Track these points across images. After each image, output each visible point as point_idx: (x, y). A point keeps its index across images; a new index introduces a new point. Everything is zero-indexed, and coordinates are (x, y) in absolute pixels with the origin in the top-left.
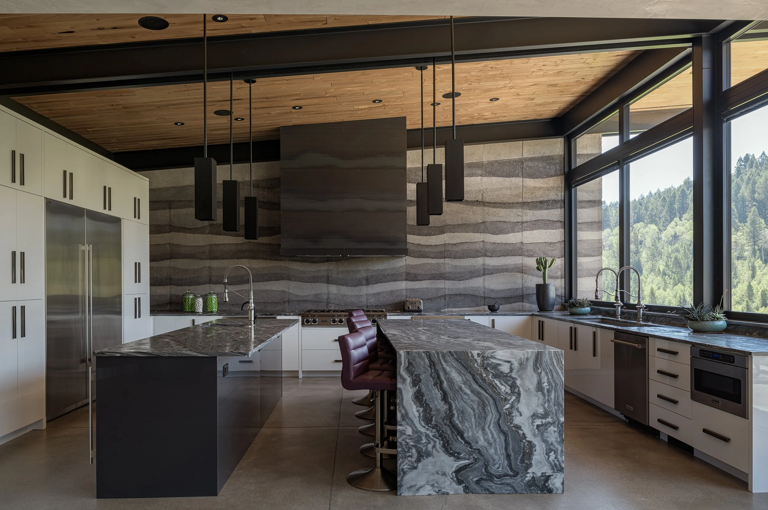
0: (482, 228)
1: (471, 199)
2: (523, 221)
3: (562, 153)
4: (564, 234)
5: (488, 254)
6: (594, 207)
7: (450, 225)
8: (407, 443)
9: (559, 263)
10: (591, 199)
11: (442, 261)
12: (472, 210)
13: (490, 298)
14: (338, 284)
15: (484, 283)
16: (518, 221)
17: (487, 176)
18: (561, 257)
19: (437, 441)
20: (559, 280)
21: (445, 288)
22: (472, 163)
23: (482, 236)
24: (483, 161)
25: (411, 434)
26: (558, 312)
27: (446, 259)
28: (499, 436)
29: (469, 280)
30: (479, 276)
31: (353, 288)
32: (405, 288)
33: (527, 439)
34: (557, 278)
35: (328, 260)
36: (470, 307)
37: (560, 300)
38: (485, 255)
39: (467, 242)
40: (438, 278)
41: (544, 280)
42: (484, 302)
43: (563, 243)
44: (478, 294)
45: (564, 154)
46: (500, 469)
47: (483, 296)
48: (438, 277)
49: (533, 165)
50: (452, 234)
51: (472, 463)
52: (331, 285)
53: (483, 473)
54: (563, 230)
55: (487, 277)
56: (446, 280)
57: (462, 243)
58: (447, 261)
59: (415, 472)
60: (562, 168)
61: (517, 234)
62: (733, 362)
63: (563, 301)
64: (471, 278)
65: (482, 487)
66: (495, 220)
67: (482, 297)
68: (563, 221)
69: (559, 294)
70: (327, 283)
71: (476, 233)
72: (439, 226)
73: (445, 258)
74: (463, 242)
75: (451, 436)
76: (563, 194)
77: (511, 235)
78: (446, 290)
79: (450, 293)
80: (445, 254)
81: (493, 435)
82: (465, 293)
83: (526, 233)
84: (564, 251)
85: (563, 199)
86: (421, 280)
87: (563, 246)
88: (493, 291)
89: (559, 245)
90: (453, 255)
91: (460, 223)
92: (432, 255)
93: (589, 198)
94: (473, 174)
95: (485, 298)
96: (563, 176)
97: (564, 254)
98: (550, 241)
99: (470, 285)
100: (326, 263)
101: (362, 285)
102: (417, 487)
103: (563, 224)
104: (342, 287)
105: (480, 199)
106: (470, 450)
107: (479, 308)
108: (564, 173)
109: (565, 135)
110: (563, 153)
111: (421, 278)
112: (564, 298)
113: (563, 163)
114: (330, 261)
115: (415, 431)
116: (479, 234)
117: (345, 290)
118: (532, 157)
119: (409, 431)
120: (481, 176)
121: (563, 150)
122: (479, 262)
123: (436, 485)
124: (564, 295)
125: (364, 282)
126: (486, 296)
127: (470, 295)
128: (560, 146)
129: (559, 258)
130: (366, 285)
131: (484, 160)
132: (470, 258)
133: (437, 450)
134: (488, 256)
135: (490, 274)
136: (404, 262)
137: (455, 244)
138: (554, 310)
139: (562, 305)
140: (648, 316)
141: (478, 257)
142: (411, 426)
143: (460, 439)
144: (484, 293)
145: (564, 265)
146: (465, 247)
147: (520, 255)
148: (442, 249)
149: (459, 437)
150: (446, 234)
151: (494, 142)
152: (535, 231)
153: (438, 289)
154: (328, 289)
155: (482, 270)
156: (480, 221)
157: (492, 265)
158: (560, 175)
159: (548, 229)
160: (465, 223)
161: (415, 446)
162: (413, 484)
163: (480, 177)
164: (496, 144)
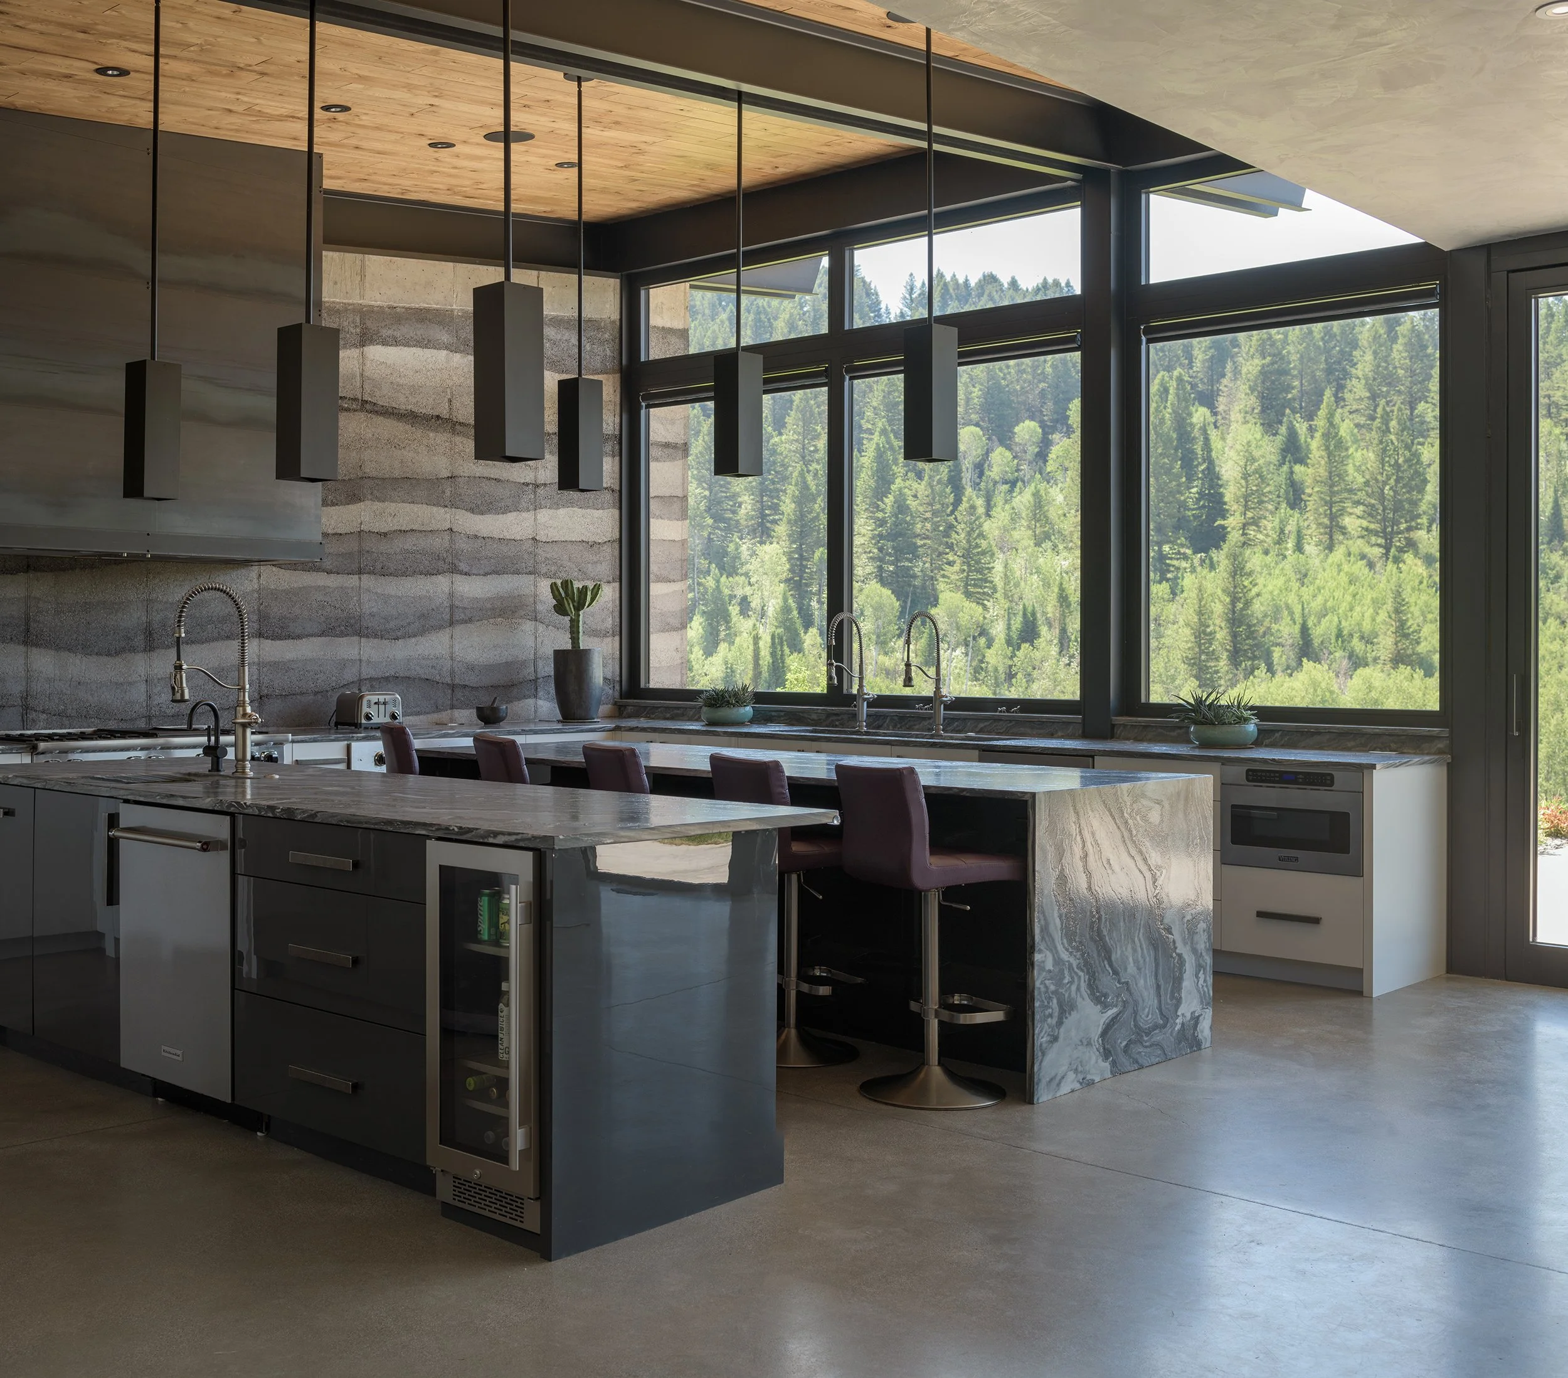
0: (448, 493)
1: (424, 411)
2: (539, 482)
3: (616, 316)
4: (618, 523)
5: (463, 566)
6: (674, 459)
7: (373, 478)
8: (1047, 987)
9: (609, 594)
10: (670, 440)
11: (353, 580)
12: (425, 442)
13: (465, 686)
14: (58, 648)
15: (452, 647)
16: (528, 480)
17: (461, 352)
18: (614, 581)
19: (1081, 974)
20: (609, 639)
21: (360, 660)
22: (428, 310)
23: (448, 516)
24: (452, 311)
25: (1052, 968)
26: (607, 720)
27: (364, 577)
28: (1148, 950)
29: (417, 638)
30: (441, 627)
31: (105, 659)
32: (256, 660)
33: (1177, 951)
34: (605, 636)
35: (28, 566)
36: (418, 714)
37: (611, 692)
38: (454, 570)
39: (412, 530)
40: (342, 632)
41: (575, 639)
42: (452, 699)
43: (617, 545)
44: (438, 678)
45: (621, 320)
46: (1150, 1016)
47: (449, 682)
48: (343, 628)
49: (559, 337)
50: (378, 505)
51: (1120, 1012)
52: (35, 650)
53: (1131, 1029)
54: (616, 512)
55: (458, 630)
56: (364, 636)
57: (400, 531)
58: (367, 581)
59: (1056, 1045)
60: (616, 354)
61: (525, 515)
62: (1332, 784)
63: (617, 694)
64: (423, 632)
65: (1130, 1057)
66: (478, 475)
67: (448, 684)
68: (618, 488)
69: (609, 676)
70: (25, 643)
71: (434, 505)
72: (347, 478)
73: (360, 572)
74: (403, 529)
75: (1097, 962)
76: (617, 420)
77: (511, 516)
78: (364, 664)
79: (372, 673)
80: (360, 563)
81: (1142, 952)
82: (407, 674)
83: (544, 515)
84: (618, 567)
85: (617, 432)
86: (299, 637)
87: (617, 553)
88: (471, 668)
89: (609, 550)
90: (379, 566)
91: (397, 474)
92: (328, 564)
93: (665, 438)
94: (429, 341)
95: (453, 687)
96: (618, 376)
97: (618, 573)
98: (592, 539)
99: (420, 652)
100: (21, 577)
101: (133, 650)
102: (1059, 1078)
103: (617, 495)
104: (72, 655)
105: (445, 414)
106: (1118, 985)
107: (440, 716)
108: (621, 368)
109: (624, 273)
110: (618, 317)
111: (298, 631)
112: (617, 687)
113: (617, 341)
114: (35, 570)
115: (1058, 961)
116: (442, 510)
117: (79, 666)
118: (558, 316)
119: (1049, 965)
120: (447, 348)
121: (619, 311)
122: (440, 586)
123: (1080, 1069)
124: (618, 679)
125: (139, 641)
126: (457, 681)
127: (420, 679)
128: (612, 299)
129: (609, 582)
130: (145, 650)
131: (454, 307)
132: (419, 576)
133: (1081, 996)
134: (462, 573)
135: (466, 622)
136: (255, 581)
137: (385, 534)
138: (598, 718)
139: (615, 704)
140: (954, 719)
141: (438, 573)
142: (1051, 951)
143: (1107, 966)
144: (452, 673)
145: (618, 602)
146: (409, 543)
147: (530, 573)
148: (352, 545)
149: (1106, 962)
150: (361, 505)
151: (478, 260)
152: (562, 512)
153: (343, 664)
154: (26, 664)
155: (448, 610)
156: (445, 474)
157: (471, 596)
158: (614, 372)
159: (588, 507)
160: (408, 475)
161: (1055, 992)
162: (1053, 1074)
163: (445, 352)
164: (481, 267)
